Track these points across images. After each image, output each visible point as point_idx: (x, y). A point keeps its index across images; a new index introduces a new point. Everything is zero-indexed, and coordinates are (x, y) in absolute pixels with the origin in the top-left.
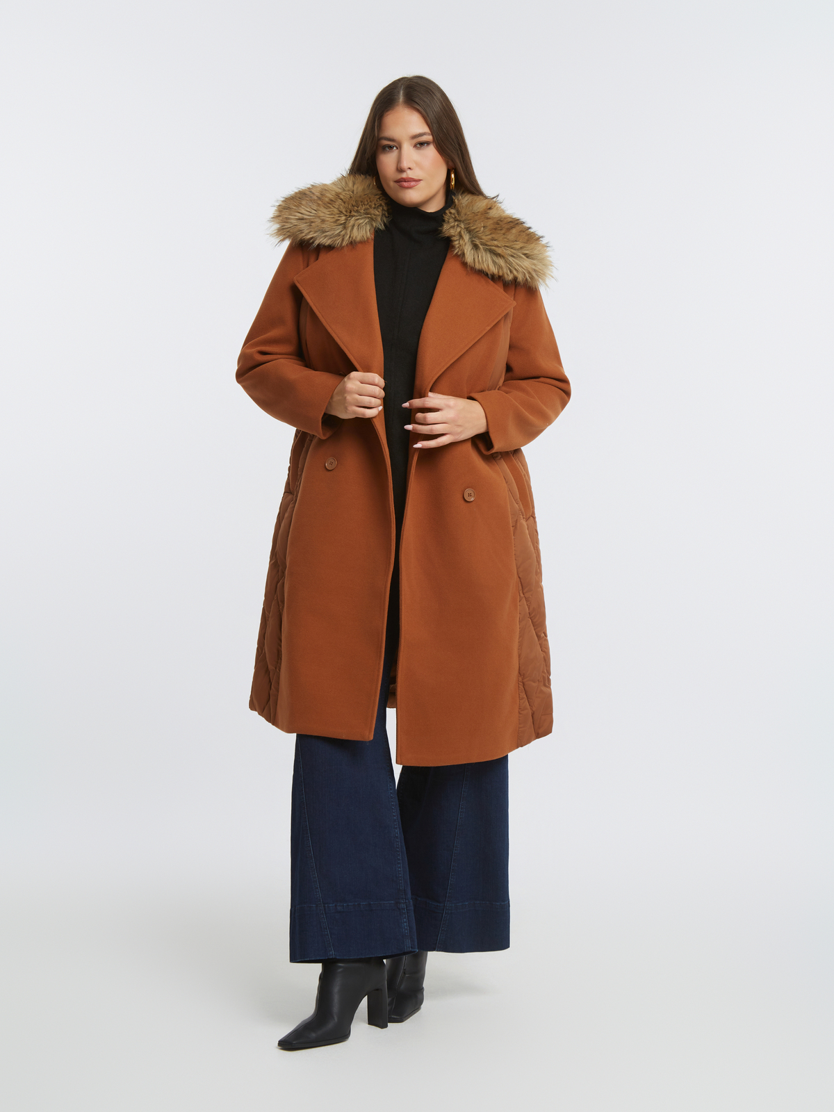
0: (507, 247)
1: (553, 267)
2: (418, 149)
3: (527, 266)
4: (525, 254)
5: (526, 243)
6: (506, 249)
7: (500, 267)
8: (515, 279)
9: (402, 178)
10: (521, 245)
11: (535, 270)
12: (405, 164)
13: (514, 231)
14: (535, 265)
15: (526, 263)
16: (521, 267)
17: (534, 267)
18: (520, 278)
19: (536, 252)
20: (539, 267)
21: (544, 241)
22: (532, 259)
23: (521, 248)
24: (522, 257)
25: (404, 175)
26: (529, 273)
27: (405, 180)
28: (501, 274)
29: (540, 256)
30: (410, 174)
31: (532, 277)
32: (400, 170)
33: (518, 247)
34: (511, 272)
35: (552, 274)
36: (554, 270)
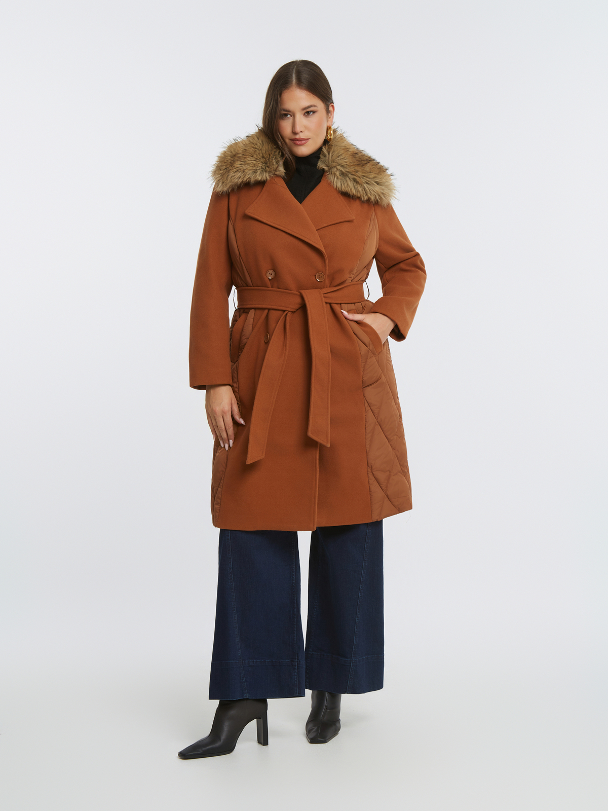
0: (364, 176)
1: (396, 191)
2: (306, 116)
3: (377, 190)
4: (376, 182)
5: (378, 174)
6: (363, 178)
7: (358, 191)
8: (369, 199)
9: (296, 139)
10: (374, 175)
11: (383, 193)
12: (298, 129)
13: (368, 165)
14: (383, 189)
15: (377, 188)
16: (373, 191)
17: (382, 191)
18: (372, 198)
19: (384, 180)
20: (386, 191)
21: (389, 172)
22: (381, 185)
23: (374, 178)
24: (374, 184)
25: (297, 137)
26: (379, 195)
27: (298, 140)
28: (359, 195)
29: (386, 183)
30: (302, 136)
31: (381, 198)
32: (295, 133)
33: (371, 177)
34: (367, 194)
35: (395, 196)
36: (397, 193)
